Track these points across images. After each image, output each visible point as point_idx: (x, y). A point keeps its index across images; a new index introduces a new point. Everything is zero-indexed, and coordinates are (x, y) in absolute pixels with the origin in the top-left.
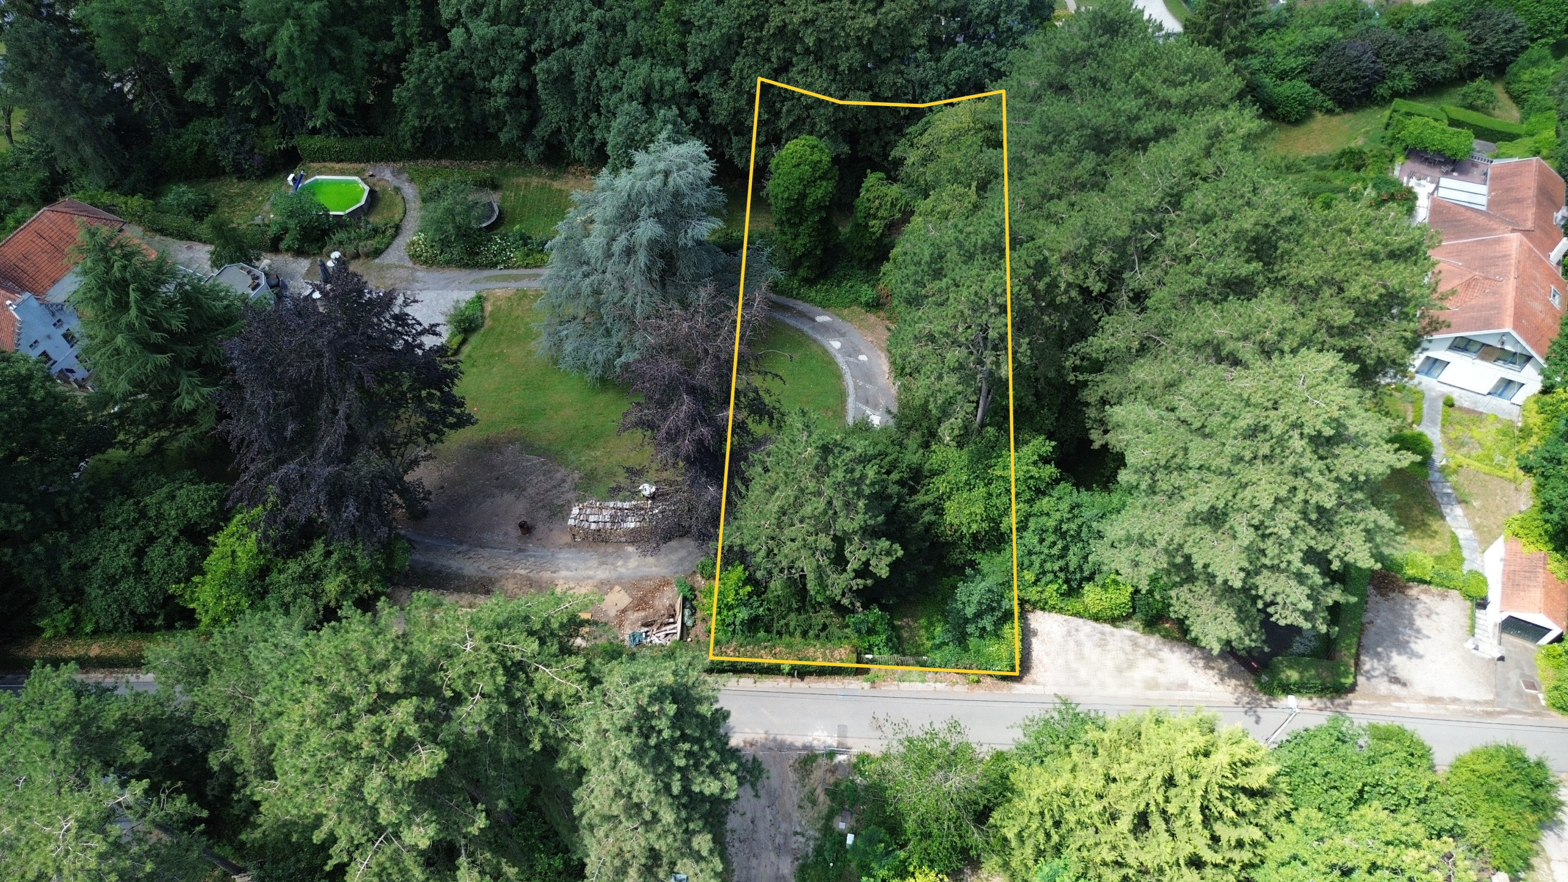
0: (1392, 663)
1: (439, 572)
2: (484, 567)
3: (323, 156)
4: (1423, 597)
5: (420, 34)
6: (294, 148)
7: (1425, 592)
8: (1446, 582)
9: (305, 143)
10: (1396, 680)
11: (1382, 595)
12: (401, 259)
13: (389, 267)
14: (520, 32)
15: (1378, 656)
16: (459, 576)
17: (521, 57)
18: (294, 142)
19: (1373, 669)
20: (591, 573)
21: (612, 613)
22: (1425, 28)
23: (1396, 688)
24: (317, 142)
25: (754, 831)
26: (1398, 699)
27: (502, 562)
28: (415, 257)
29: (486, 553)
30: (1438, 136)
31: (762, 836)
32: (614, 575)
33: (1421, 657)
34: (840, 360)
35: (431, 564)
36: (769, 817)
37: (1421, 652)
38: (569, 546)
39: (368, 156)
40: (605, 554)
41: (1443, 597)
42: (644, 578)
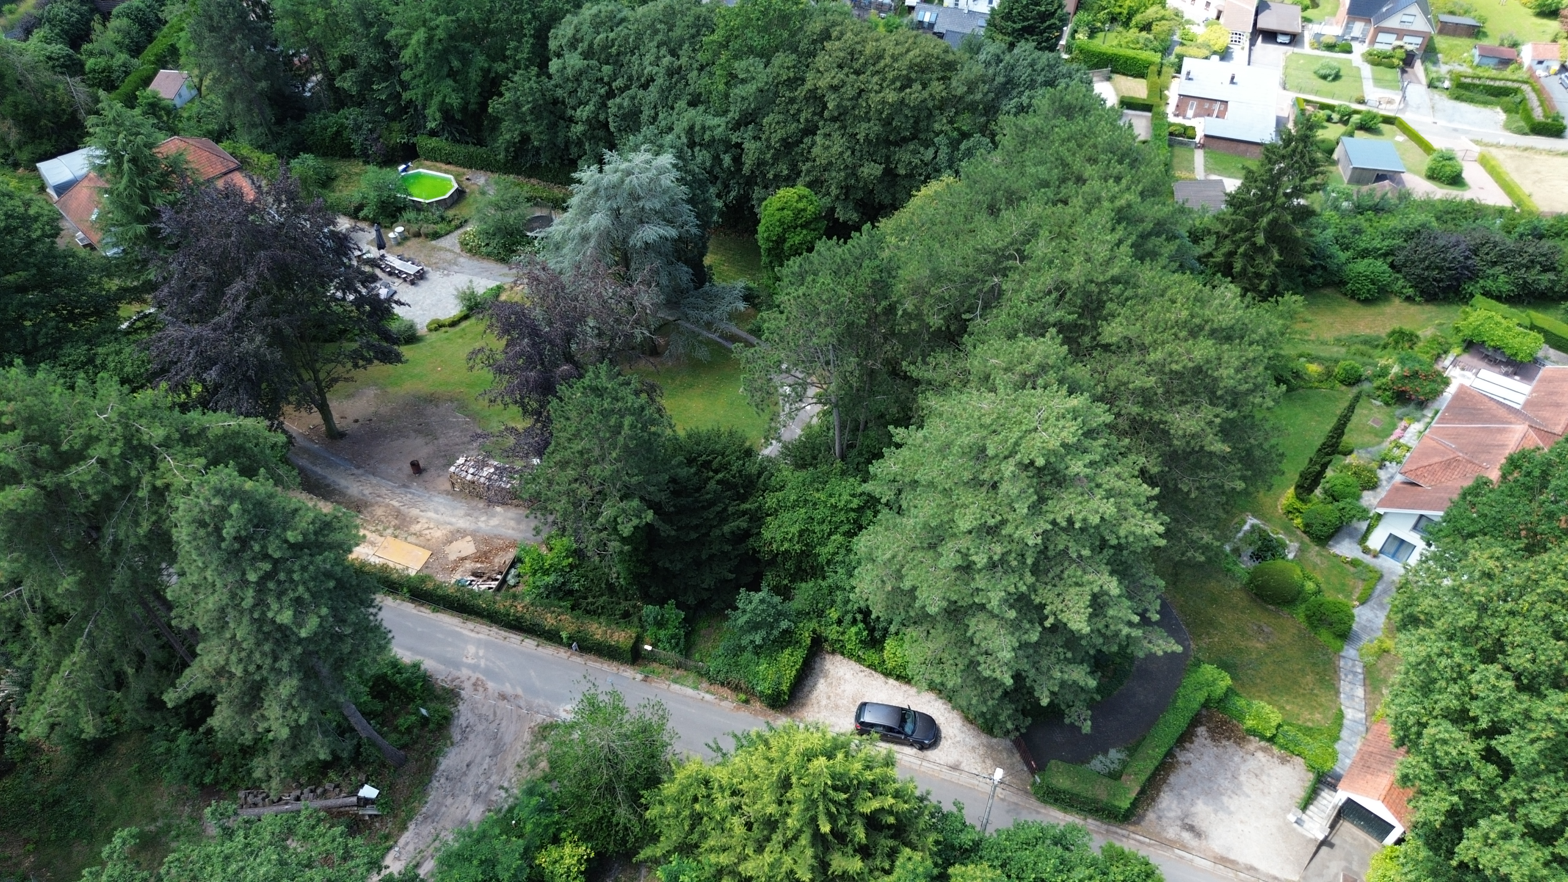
0: (1193, 810)
1: (328, 486)
2: (366, 492)
3: (436, 157)
4: (1260, 755)
5: (528, 59)
6: (414, 145)
7: (1264, 750)
8: (1291, 746)
9: (424, 142)
10: (1191, 828)
11: (1213, 739)
12: (454, 245)
13: (441, 249)
14: (607, 69)
15: (1181, 797)
16: (342, 494)
17: (602, 91)
18: (414, 140)
19: (1170, 810)
20: (454, 520)
21: (452, 557)
22: (1541, 237)
23: (1186, 836)
24: (433, 142)
25: (465, 774)
26: (1184, 847)
27: (384, 491)
28: (464, 244)
29: (374, 480)
30: (1500, 332)
31: (470, 780)
32: (473, 527)
33: (1230, 813)
35: (325, 478)
36: (485, 766)
37: (1232, 808)
38: (448, 493)
39: (470, 163)
40: (473, 509)
41: (1283, 761)
42: (497, 537)
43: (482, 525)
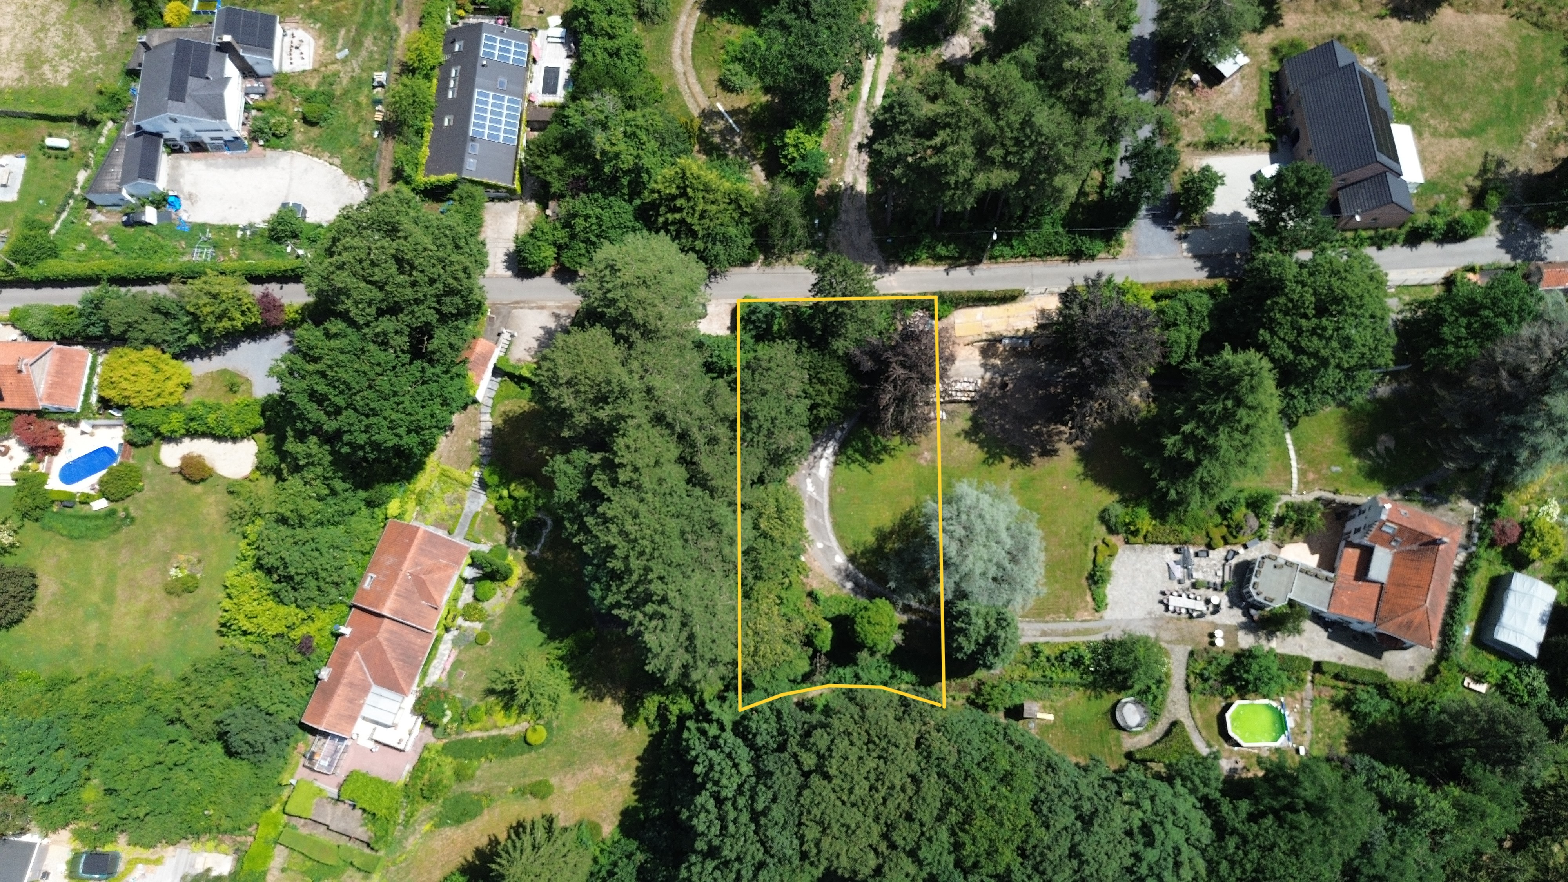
10: (557, 315)
12: (1172, 650)
13: (1177, 642)
19: (565, 318)
25: (859, 230)
26: (559, 307)
33: (541, 328)
34: (834, 543)
36: (853, 236)
37: (539, 330)
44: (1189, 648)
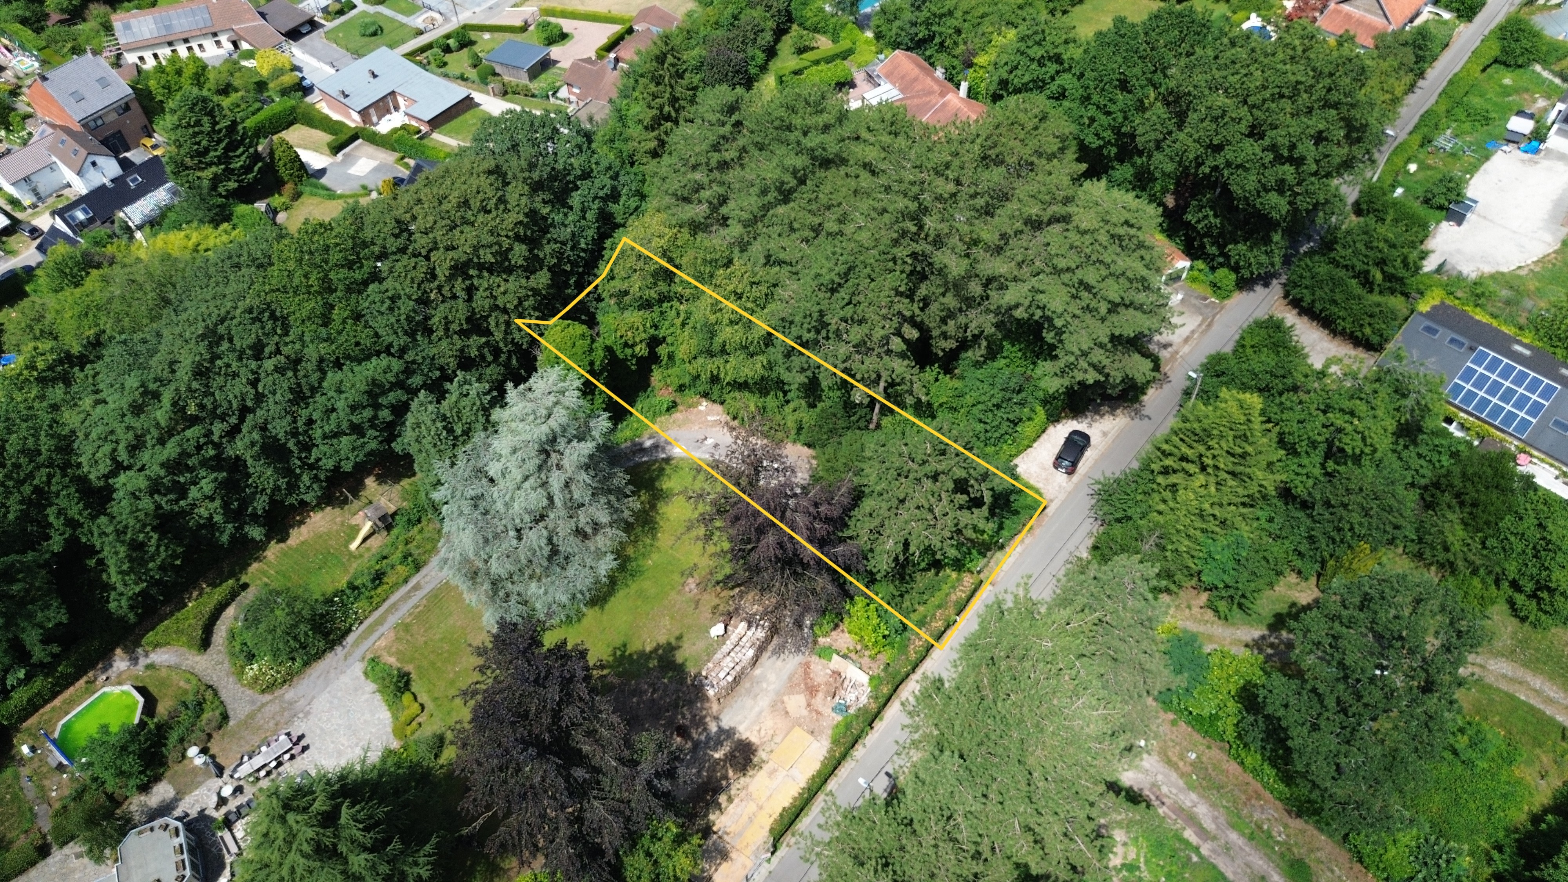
3: (36, 705)
10: (1166, 346)
12: (253, 702)
13: (252, 716)
23: (1170, 349)
24: (21, 696)
26: (1177, 352)
28: (258, 690)
32: (772, 694)
38: (720, 710)
42: (790, 678)
43: (772, 687)
44: (232, 723)
